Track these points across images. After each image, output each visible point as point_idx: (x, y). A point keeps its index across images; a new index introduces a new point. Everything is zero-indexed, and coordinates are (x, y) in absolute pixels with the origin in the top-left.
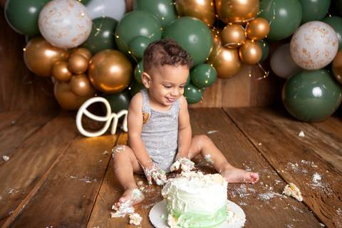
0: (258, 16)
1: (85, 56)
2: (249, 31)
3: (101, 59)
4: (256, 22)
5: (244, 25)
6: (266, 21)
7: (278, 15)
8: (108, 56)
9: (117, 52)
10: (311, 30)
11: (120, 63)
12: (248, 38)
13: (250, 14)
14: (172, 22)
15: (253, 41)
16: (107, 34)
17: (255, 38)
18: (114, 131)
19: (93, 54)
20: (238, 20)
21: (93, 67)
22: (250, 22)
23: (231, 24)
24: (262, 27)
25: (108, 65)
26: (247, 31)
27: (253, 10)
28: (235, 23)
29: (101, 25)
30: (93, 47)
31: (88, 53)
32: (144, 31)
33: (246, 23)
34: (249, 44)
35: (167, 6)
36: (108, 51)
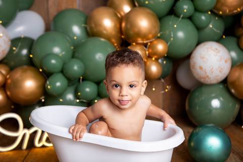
0: (159, 38)
1: (4, 72)
2: (150, 51)
3: (18, 74)
4: (155, 42)
5: (145, 45)
6: (164, 42)
7: (175, 37)
8: (24, 71)
9: (33, 68)
10: (206, 50)
11: (35, 78)
12: (149, 57)
13: (150, 36)
14: (83, 41)
15: (154, 59)
16: (25, 52)
17: (156, 57)
18: (25, 146)
19: (12, 69)
20: (140, 41)
21: (9, 81)
22: (151, 42)
23: (134, 44)
24: (160, 47)
25: (23, 80)
26: (148, 51)
27: (154, 32)
28: (137, 44)
29: (20, 44)
30: (12, 63)
31: (7, 68)
32: (57, 50)
33: (147, 44)
34: (151, 61)
35: (80, 27)
36: (25, 67)
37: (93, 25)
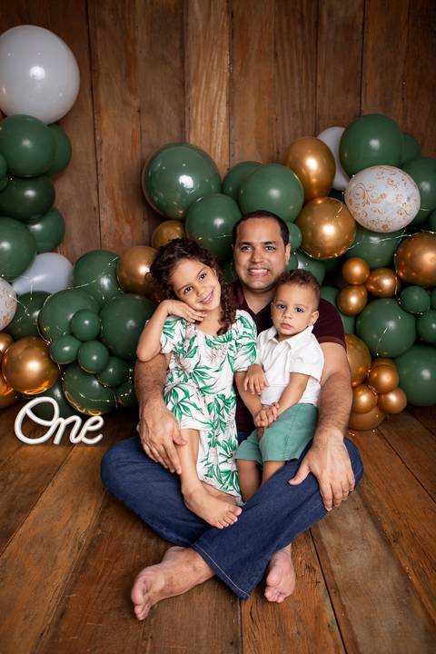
3: (19, 350)
14: (113, 298)
16: (37, 314)
37: (125, 275)
